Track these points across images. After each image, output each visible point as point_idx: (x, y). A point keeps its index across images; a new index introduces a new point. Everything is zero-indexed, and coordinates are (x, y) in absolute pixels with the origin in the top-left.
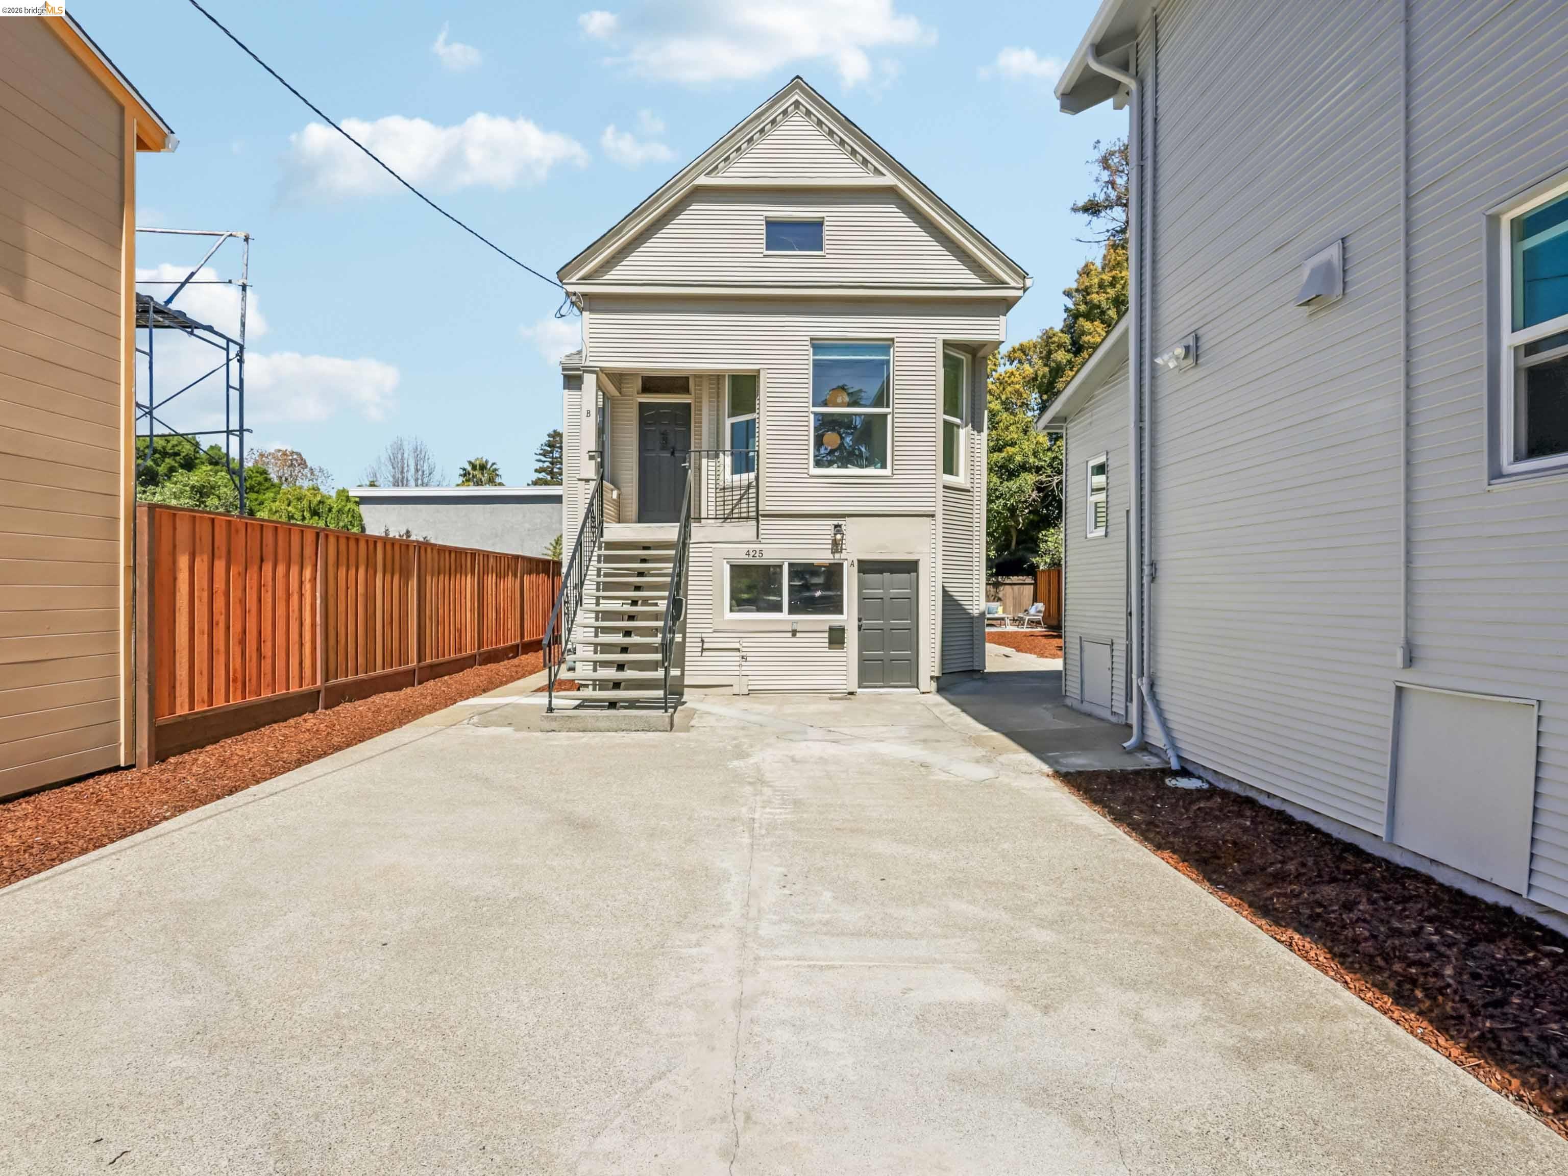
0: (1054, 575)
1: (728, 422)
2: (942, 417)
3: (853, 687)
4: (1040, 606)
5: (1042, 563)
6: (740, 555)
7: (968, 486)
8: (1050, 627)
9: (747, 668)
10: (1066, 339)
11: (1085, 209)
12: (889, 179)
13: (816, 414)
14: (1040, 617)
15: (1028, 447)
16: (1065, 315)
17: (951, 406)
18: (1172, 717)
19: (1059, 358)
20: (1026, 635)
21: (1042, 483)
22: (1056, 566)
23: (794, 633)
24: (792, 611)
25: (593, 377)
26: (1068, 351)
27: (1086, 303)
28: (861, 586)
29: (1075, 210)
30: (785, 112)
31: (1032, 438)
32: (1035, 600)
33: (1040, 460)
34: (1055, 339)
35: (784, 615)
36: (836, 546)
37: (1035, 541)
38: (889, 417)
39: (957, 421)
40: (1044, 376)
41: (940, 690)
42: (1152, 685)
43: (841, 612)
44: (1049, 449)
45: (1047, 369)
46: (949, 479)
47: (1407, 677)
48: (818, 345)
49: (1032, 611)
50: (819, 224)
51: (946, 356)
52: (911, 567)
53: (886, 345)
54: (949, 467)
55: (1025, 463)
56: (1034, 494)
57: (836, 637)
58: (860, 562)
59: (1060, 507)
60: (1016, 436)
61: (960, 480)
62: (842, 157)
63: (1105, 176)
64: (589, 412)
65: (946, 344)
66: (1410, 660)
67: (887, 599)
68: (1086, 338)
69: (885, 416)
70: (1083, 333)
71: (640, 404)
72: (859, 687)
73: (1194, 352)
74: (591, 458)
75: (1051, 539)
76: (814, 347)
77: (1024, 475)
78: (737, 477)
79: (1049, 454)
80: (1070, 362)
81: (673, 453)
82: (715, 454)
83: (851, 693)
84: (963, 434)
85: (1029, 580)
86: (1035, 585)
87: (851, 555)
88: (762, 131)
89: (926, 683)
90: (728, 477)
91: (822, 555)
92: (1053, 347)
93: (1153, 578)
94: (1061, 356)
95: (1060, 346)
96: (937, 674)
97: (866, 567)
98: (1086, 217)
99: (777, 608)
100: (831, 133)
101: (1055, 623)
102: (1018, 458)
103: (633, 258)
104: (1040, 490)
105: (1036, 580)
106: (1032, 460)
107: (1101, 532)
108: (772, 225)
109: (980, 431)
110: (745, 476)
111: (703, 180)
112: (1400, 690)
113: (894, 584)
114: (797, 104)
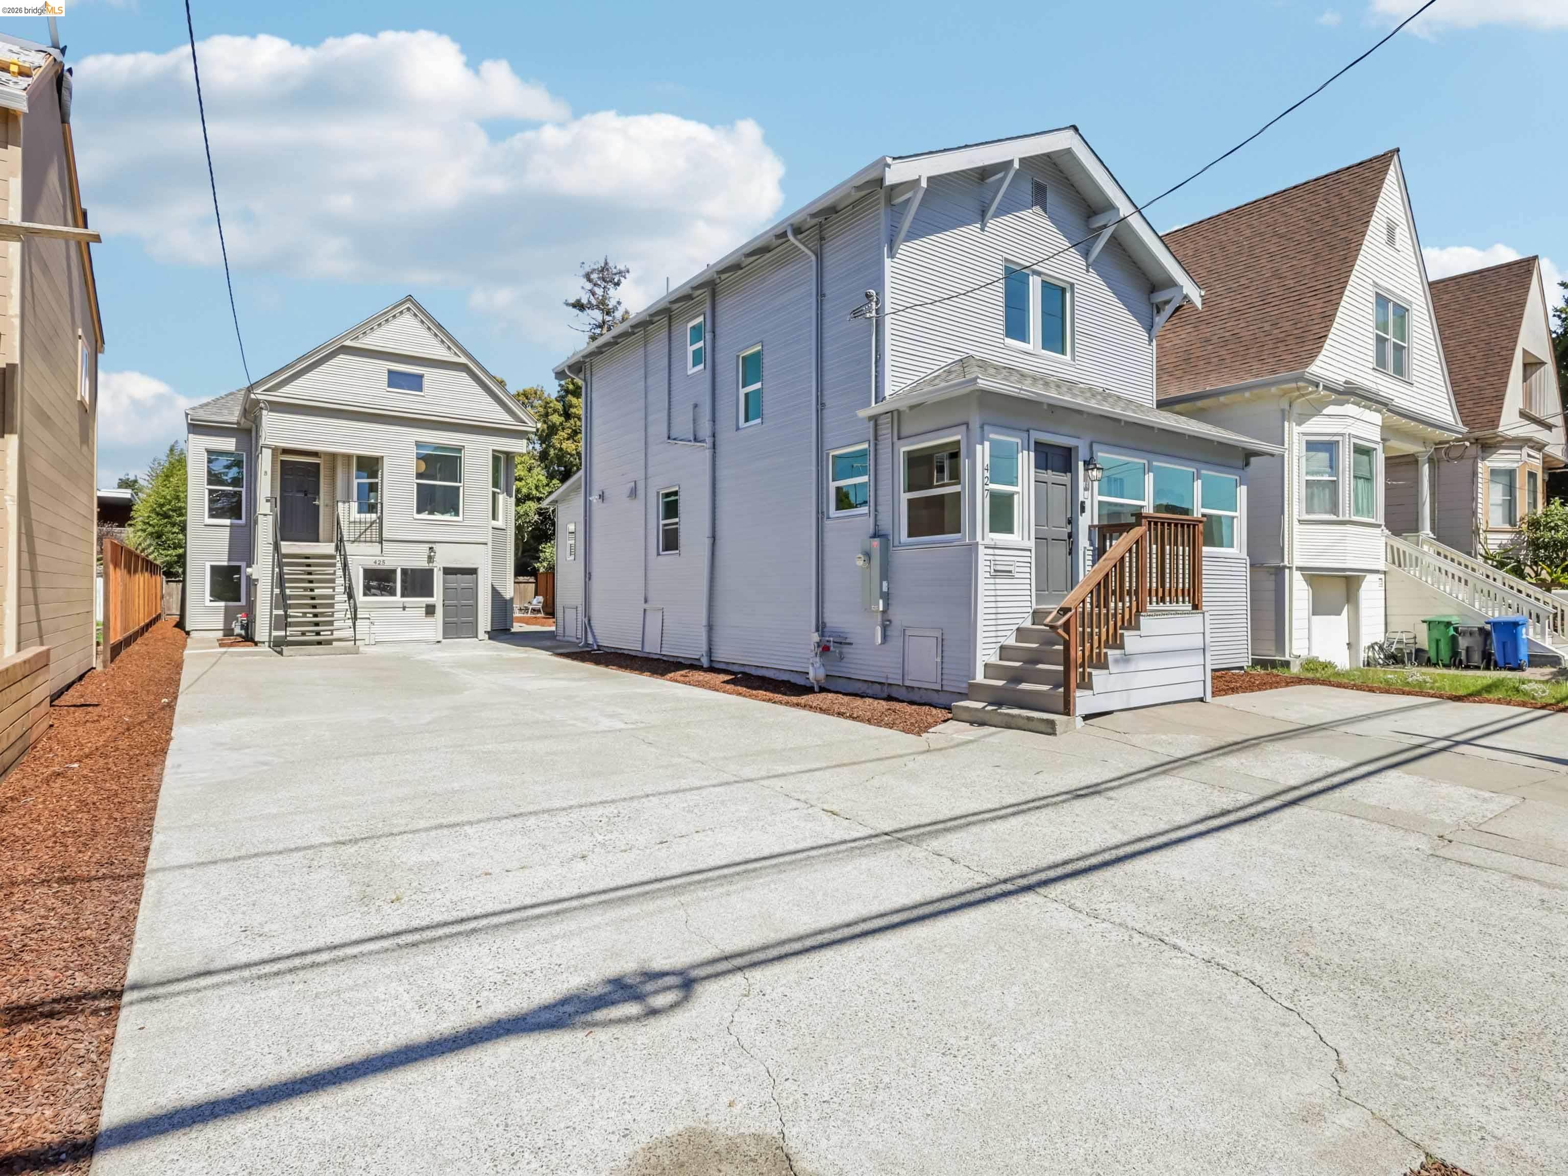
0: (550, 576)
1: (355, 482)
2: (491, 489)
3: (440, 638)
4: (540, 598)
5: (541, 567)
6: (371, 564)
7: (504, 527)
8: (547, 614)
9: (374, 629)
10: (559, 406)
11: (574, 306)
12: (463, 360)
13: (418, 484)
14: (540, 606)
15: (532, 482)
16: (559, 389)
17: (496, 484)
18: (596, 632)
19: (554, 421)
20: (530, 618)
21: (541, 509)
22: (551, 569)
23: (404, 608)
24: (403, 595)
25: (270, 451)
26: (560, 415)
27: (573, 384)
28: (445, 582)
29: (568, 304)
30: (401, 312)
31: (534, 475)
32: (536, 594)
33: (540, 492)
34: (552, 405)
35: (398, 598)
36: (430, 559)
37: (538, 551)
38: (461, 489)
39: (498, 490)
40: (543, 430)
41: (490, 638)
42: (589, 620)
43: (432, 596)
44: (547, 485)
45: (545, 426)
46: (493, 522)
47: (646, 606)
48: (419, 445)
49: (535, 602)
50: (421, 377)
51: (493, 455)
52: (473, 571)
53: (459, 450)
54: (494, 517)
55: (529, 494)
56: (536, 517)
57: (430, 610)
58: (444, 569)
59: (553, 524)
60: (522, 474)
61: (499, 523)
62: (435, 342)
63: (589, 286)
64: (266, 472)
65: (494, 451)
66: (646, 601)
67: (459, 590)
68: (573, 410)
69: (458, 488)
70: (571, 406)
71: (282, 461)
72: (444, 638)
73: (602, 497)
74: (267, 501)
75: (547, 550)
76: (416, 445)
77: (529, 503)
78: (363, 515)
79: (547, 488)
80: (561, 424)
81: (306, 495)
82: (347, 500)
83: (439, 642)
84: (501, 498)
85: (532, 579)
86: (536, 583)
87: (438, 567)
88: (387, 320)
89: (482, 635)
90: (355, 515)
91: (423, 564)
92: (550, 410)
93: (590, 579)
94: (556, 419)
95: (555, 411)
96: (489, 629)
97: (447, 571)
98: (576, 311)
99: (392, 593)
100: (429, 328)
101: (550, 610)
102: (524, 490)
103: (299, 382)
104: (540, 514)
105: (536, 579)
106: (534, 492)
107: (572, 557)
108: (390, 372)
109: (511, 496)
110: (368, 515)
111: (348, 343)
112: (645, 610)
113: (463, 580)
114: (409, 309)
